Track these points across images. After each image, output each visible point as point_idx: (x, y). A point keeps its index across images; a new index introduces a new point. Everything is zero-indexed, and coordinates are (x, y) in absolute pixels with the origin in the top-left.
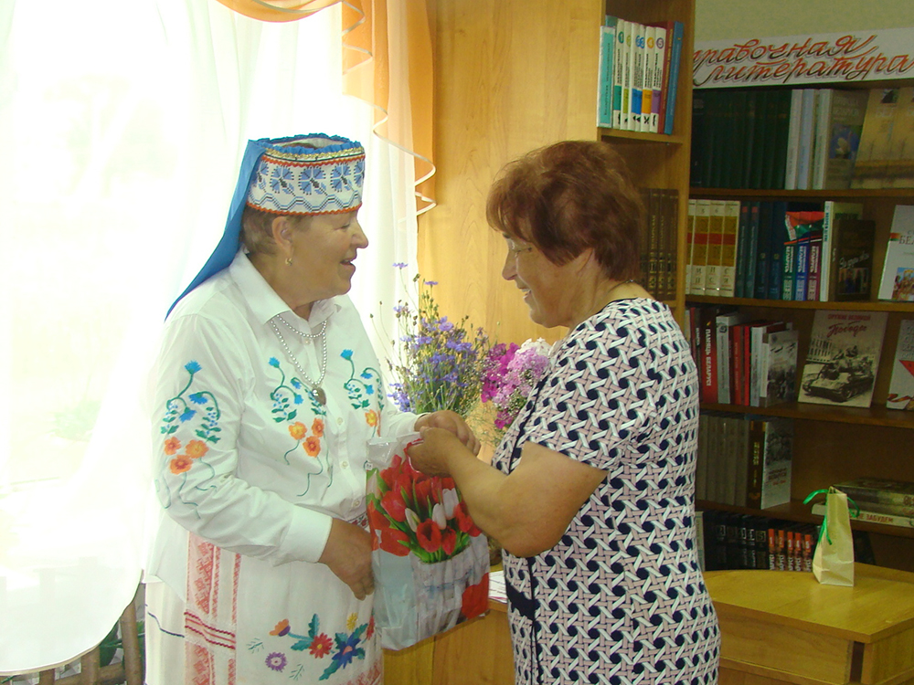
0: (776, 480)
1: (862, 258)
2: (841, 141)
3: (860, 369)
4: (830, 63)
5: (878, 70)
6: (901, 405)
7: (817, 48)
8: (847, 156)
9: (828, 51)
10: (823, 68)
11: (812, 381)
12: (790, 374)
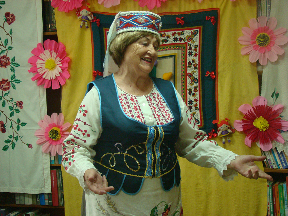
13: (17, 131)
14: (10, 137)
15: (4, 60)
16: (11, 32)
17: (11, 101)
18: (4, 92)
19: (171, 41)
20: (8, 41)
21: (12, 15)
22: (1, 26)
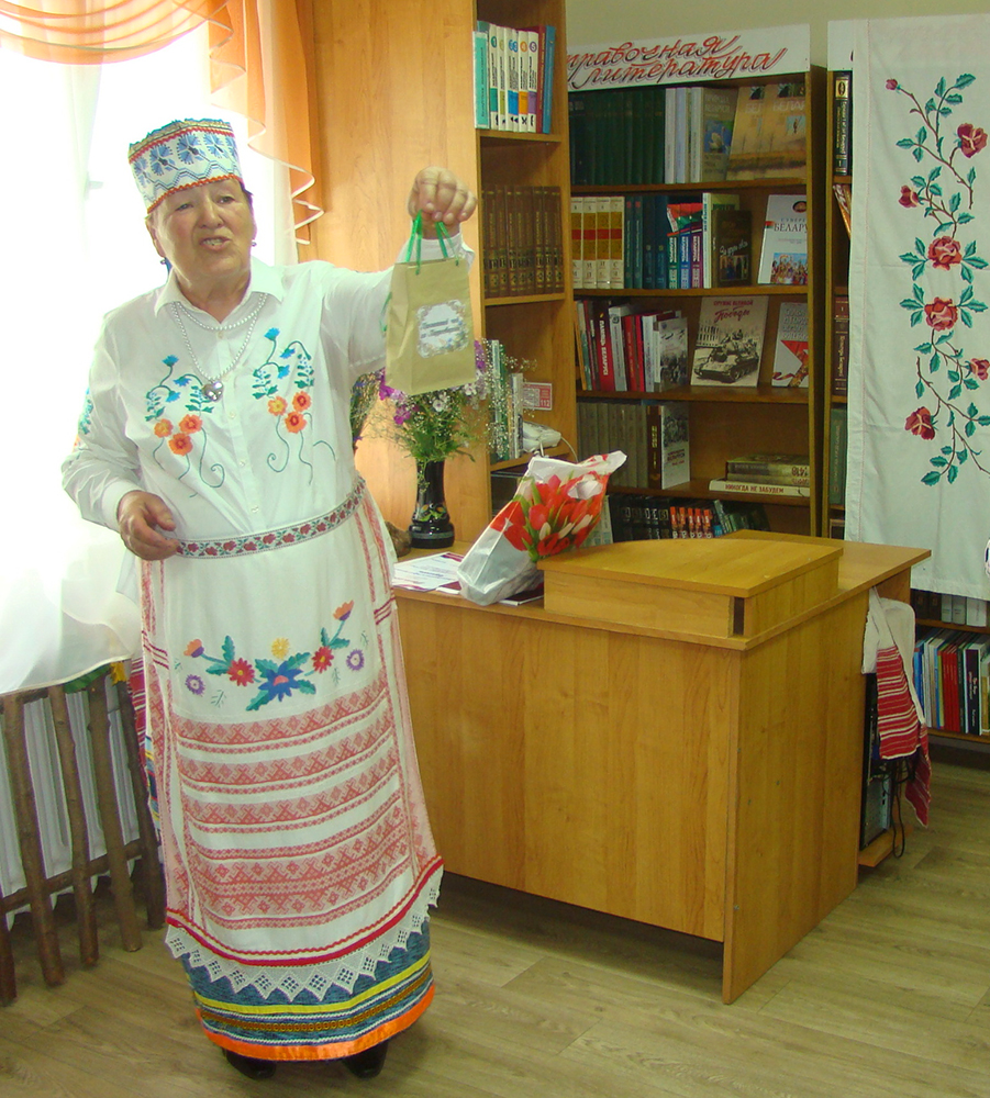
0: (675, 461)
1: (741, 245)
2: (715, 136)
3: (746, 350)
4: (699, 62)
5: (743, 68)
6: (785, 383)
7: (686, 48)
8: (721, 150)
9: (697, 52)
10: (693, 67)
11: (702, 365)
12: (681, 359)
13: (964, 435)
14: (946, 450)
15: (944, 248)
16: (972, 175)
17: (956, 356)
18: (938, 334)
20: (959, 199)
21: (979, 132)
22: (942, 160)
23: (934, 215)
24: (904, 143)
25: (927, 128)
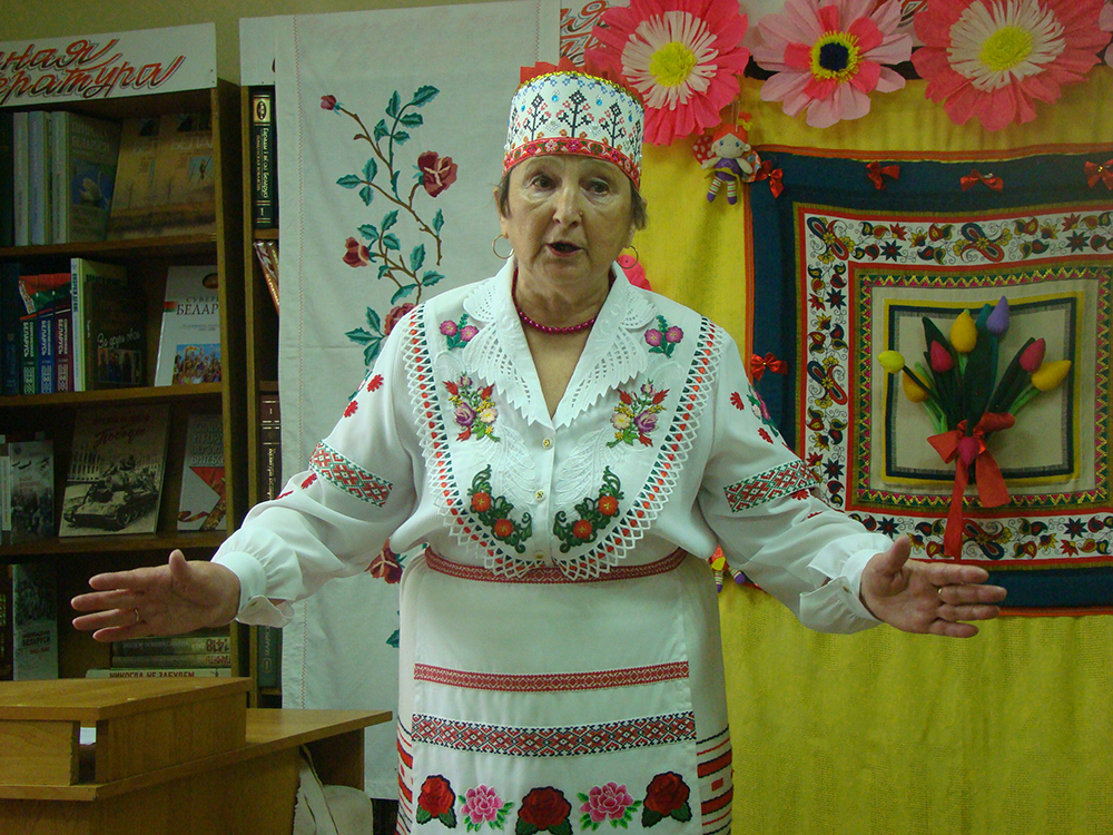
0: (34, 647)
1: (130, 336)
2: (87, 182)
3: (140, 484)
4: (62, 77)
5: (125, 84)
6: (196, 525)
7: (42, 57)
8: (98, 203)
9: (57, 61)
10: (52, 83)
11: (76, 508)
12: (44, 499)
16: (439, 221)
19: (1059, 246)
20: (423, 253)
21: (447, 162)
22: (399, 202)
23: (390, 275)
24: (348, 182)
25: (378, 161)
